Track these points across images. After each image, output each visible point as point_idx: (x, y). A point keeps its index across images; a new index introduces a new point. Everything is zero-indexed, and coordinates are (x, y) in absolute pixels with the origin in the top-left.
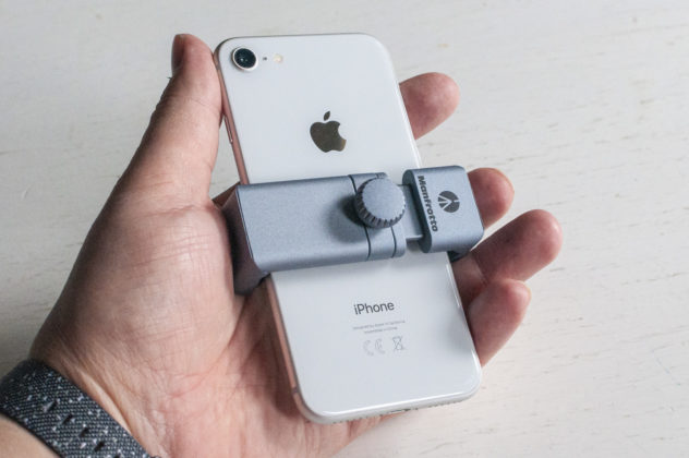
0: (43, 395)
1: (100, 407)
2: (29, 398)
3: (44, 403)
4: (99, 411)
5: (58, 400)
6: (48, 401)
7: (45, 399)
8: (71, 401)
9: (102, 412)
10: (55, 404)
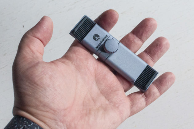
0: (20, 125)
1: (39, 126)
2: (16, 126)
3: (21, 127)
4: (38, 127)
5: (25, 126)
6: (22, 126)
7: (21, 126)
8: (29, 125)
9: (39, 127)
10: (24, 127)
